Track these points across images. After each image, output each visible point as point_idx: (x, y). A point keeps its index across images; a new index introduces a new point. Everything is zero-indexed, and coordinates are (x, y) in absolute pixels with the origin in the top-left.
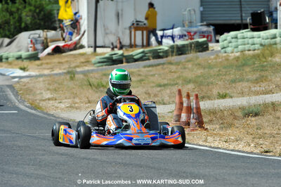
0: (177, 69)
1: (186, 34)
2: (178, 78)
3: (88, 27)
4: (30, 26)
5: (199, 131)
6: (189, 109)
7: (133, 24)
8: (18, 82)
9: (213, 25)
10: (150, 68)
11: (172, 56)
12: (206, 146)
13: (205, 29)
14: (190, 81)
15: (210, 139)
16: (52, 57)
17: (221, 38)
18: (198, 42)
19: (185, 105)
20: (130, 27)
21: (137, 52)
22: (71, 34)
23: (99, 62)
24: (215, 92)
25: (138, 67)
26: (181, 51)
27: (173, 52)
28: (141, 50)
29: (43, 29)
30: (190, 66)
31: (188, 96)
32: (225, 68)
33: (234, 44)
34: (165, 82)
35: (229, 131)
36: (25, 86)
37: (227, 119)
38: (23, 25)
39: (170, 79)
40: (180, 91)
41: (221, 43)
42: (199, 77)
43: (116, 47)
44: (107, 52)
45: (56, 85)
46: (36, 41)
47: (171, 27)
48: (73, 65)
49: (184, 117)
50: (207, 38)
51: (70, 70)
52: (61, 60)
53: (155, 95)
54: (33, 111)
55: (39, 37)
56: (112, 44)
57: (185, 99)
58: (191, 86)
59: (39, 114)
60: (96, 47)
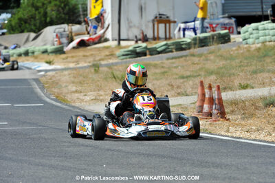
0: (199, 60)
1: (208, 26)
2: (201, 69)
3: (112, 21)
4: (55, 21)
5: (221, 122)
6: (211, 100)
7: (156, 17)
8: (44, 76)
9: (234, 17)
10: (174, 61)
11: (195, 48)
12: (228, 136)
13: (227, 21)
14: (212, 73)
15: (232, 129)
16: (77, 50)
17: (242, 30)
18: (219, 34)
19: (207, 96)
20: (153, 21)
21: (160, 45)
22: (96, 28)
23: (123, 55)
24: (236, 83)
25: (162, 59)
26: (203, 43)
27: (195, 44)
28: (164, 43)
29: (68, 23)
30: (212, 57)
31: (210, 87)
32: (246, 59)
33: (255, 35)
34: (188, 73)
35: (250, 121)
36: (51, 79)
37: (248, 109)
38: (48, 19)
39: (192, 71)
40: (202, 83)
41: (242, 35)
42: (222, 68)
43: (140, 40)
44: (131, 45)
45: (81, 78)
46: (61, 35)
47: (193, 20)
48: (98, 58)
49: (206, 108)
50: (229, 30)
51: (95, 63)
52: (86, 54)
53: (178, 87)
54: (59, 104)
55: (64, 31)
56: (136, 37)
57: (207, 91)
58: (213, 77)
59: (64, 107)
60: (120, 40)
